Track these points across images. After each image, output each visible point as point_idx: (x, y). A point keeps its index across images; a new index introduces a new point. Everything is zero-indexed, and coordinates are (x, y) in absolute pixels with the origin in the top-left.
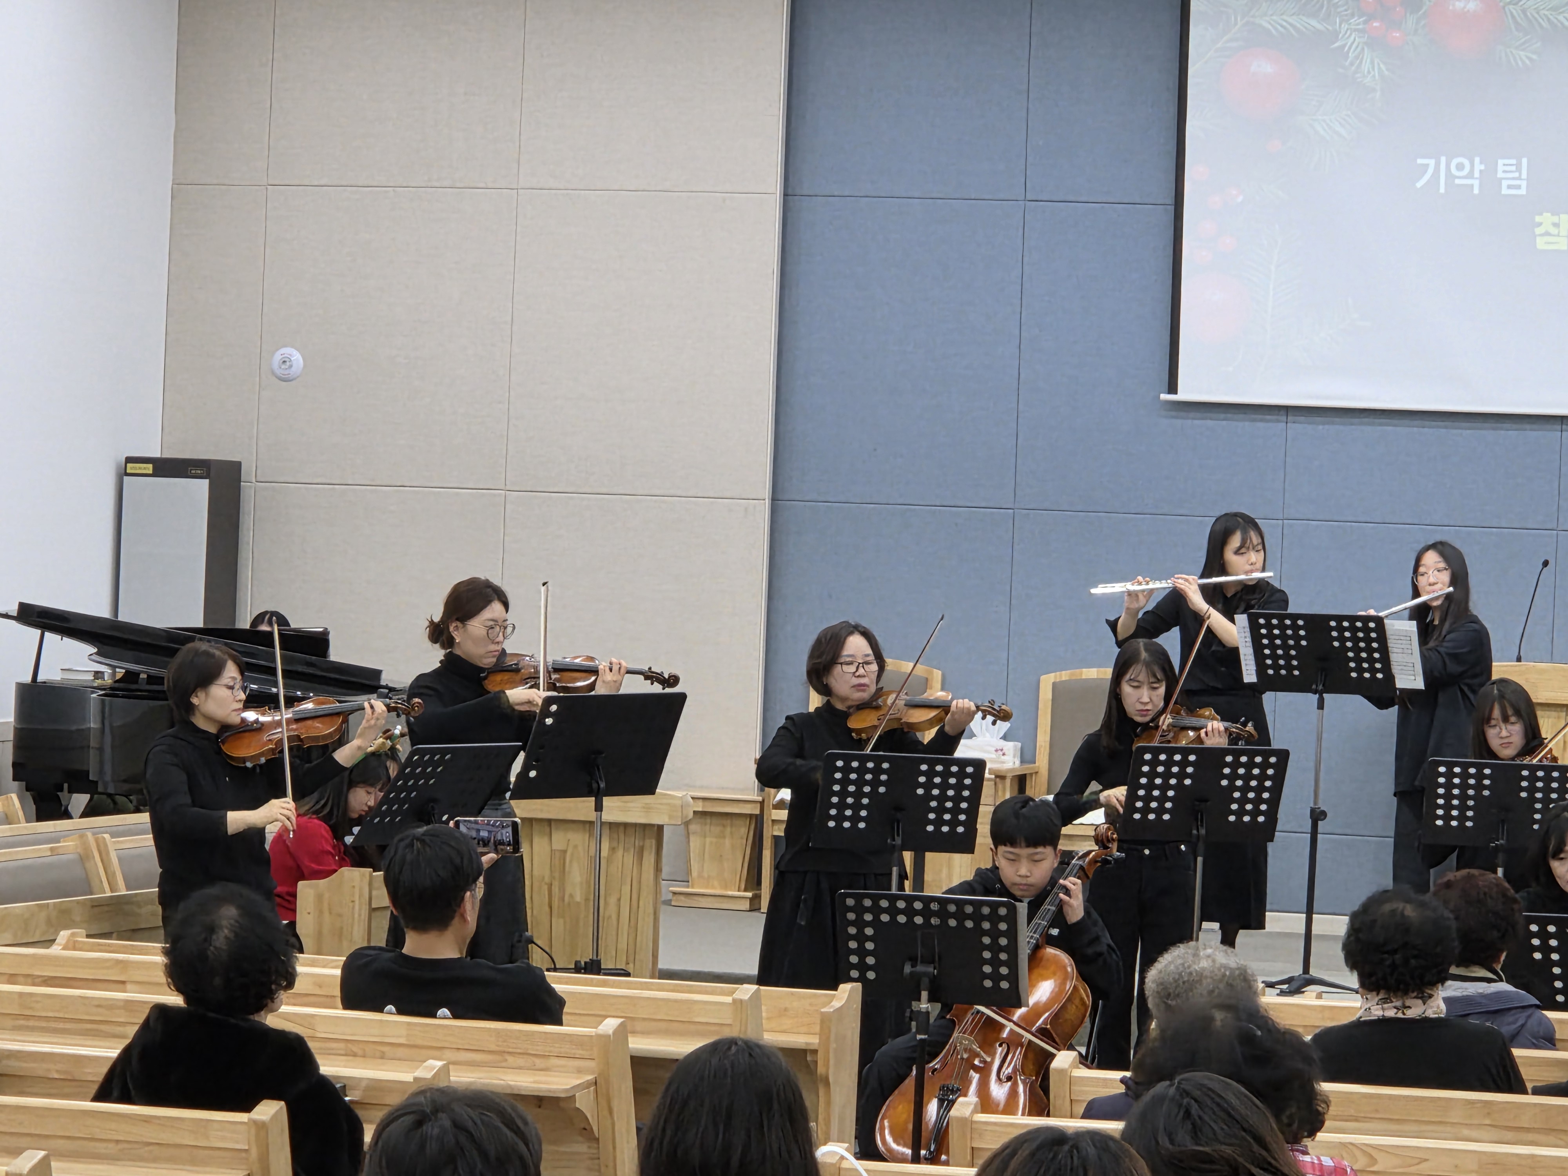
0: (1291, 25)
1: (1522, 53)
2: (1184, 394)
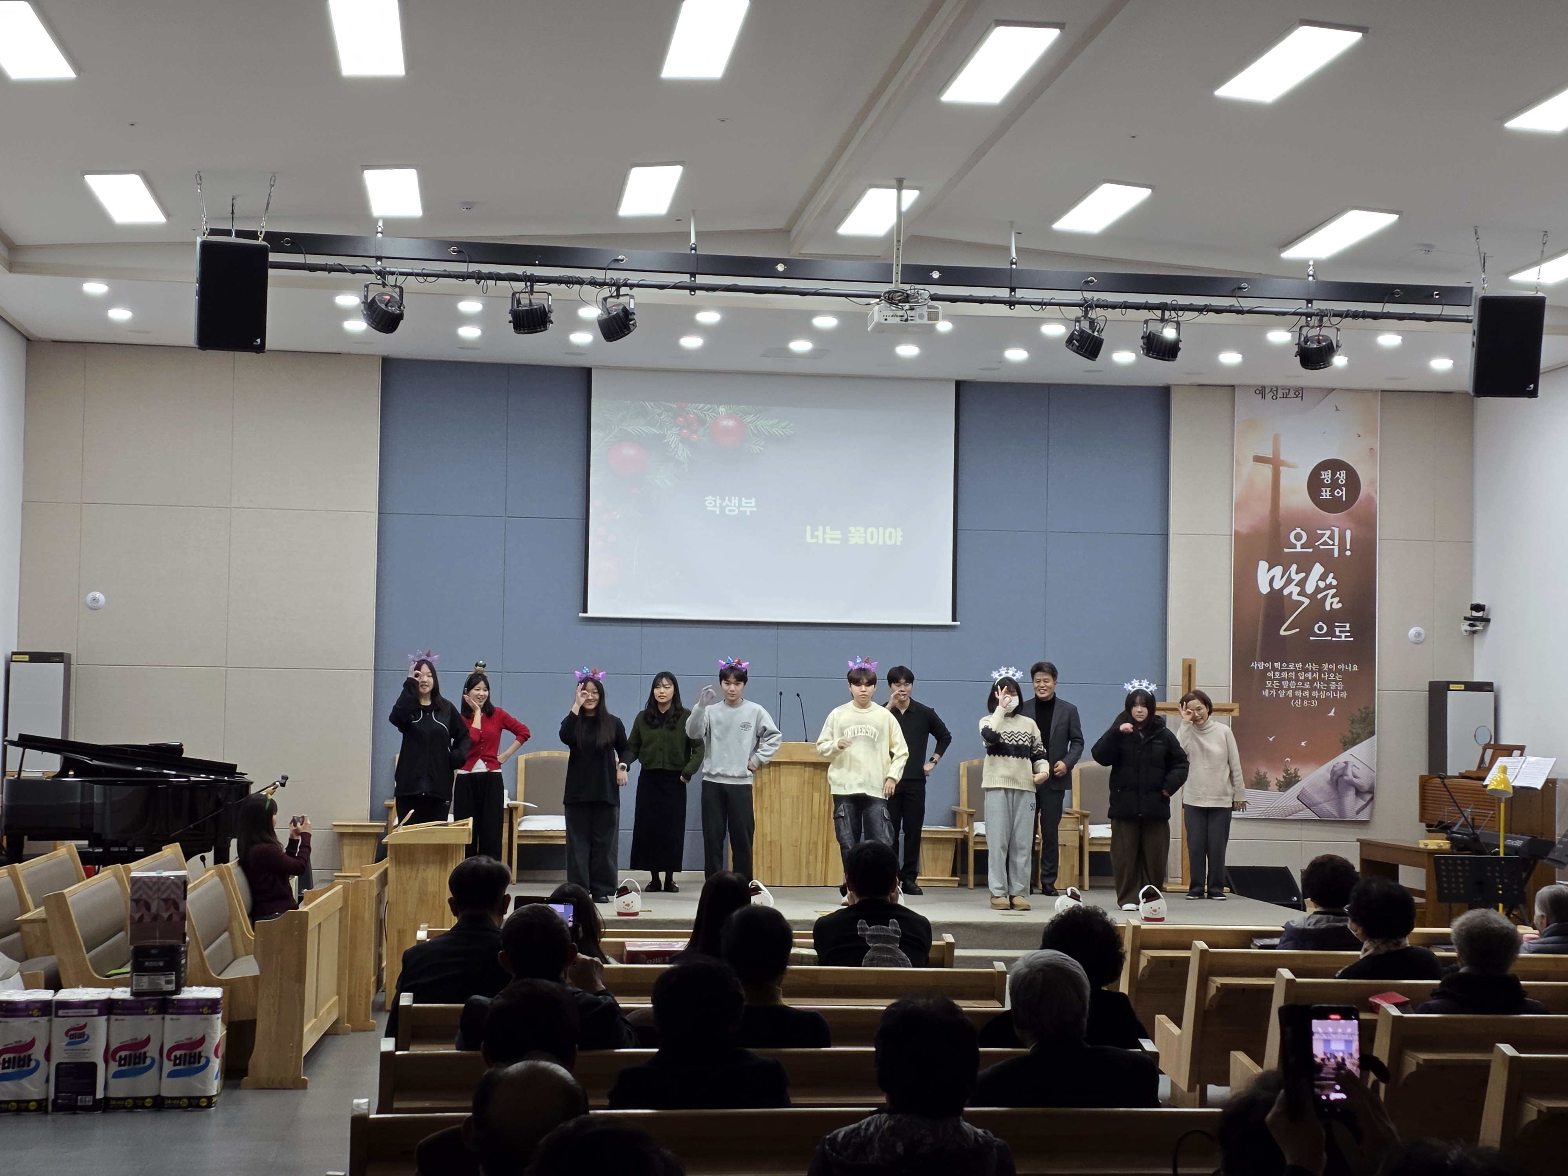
0: (641, 430)
1: (756, 447)
2: (590, 614)
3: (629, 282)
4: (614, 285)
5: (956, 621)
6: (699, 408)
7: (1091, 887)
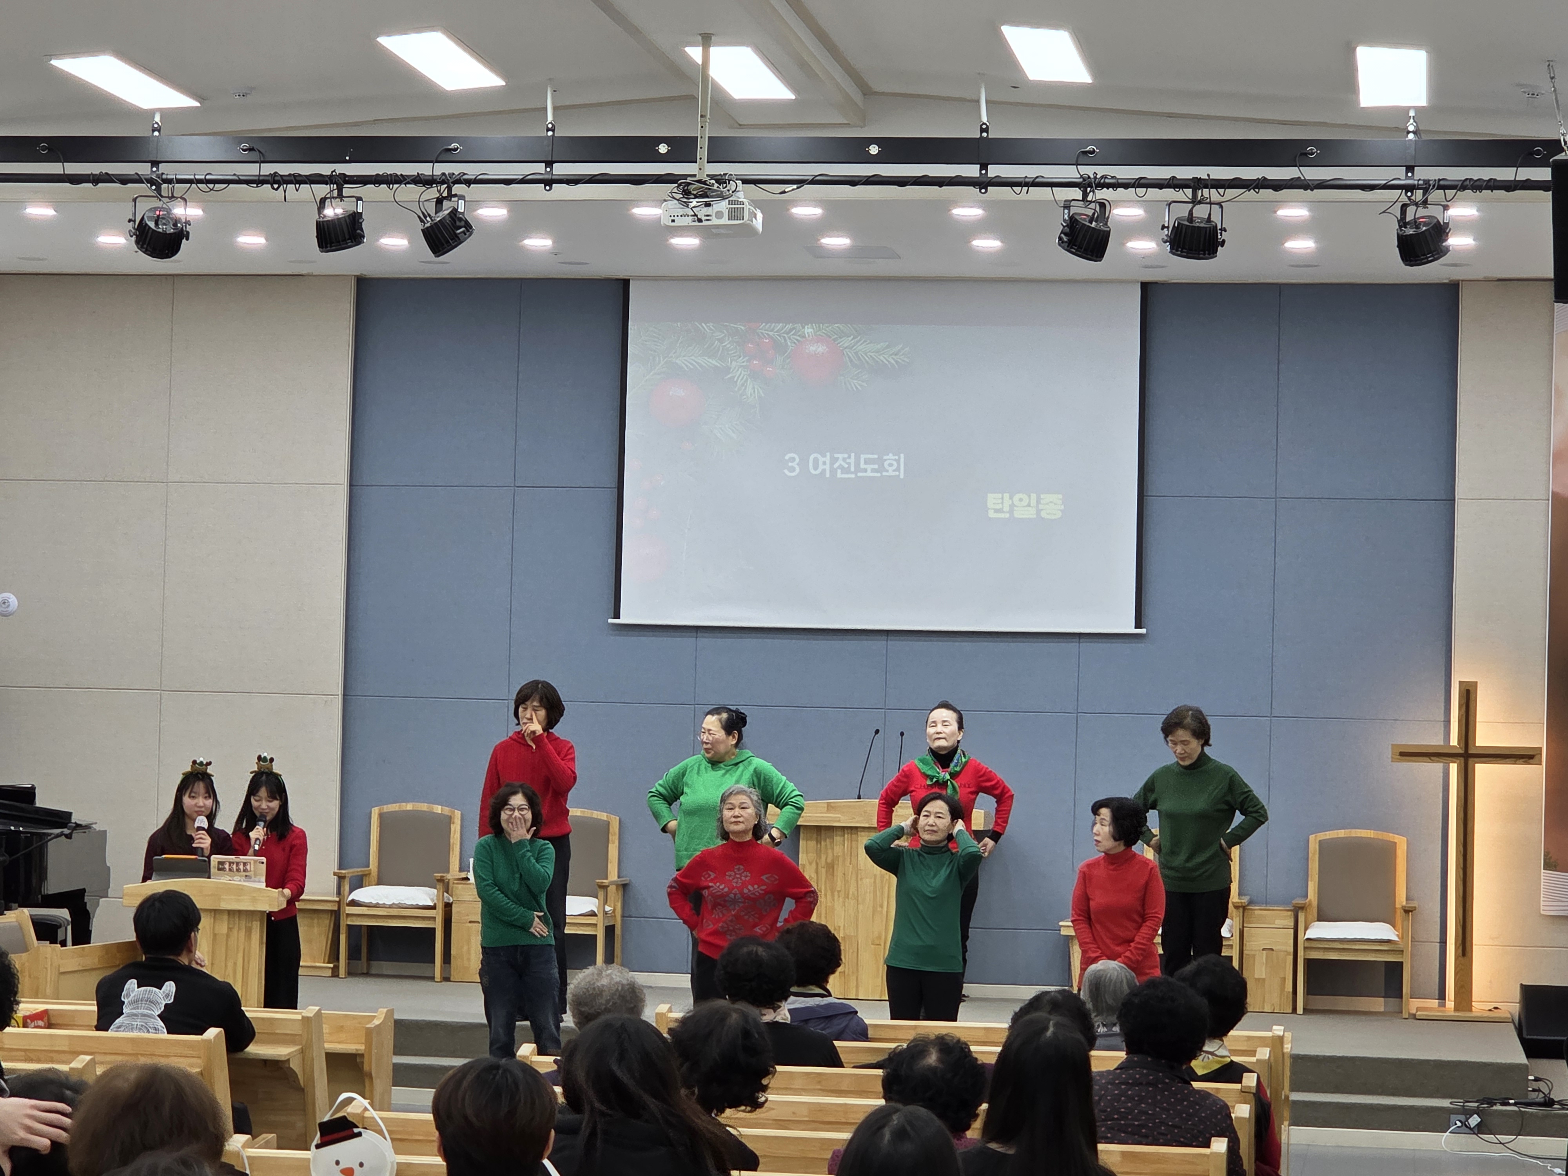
0: (695, 362)
1: (856, 382)
2: (625, 619)
3: (466, 177)
4: (443, 183)
5: (1141, 628)
6: (775, 330)
7: (1306, 1011)
